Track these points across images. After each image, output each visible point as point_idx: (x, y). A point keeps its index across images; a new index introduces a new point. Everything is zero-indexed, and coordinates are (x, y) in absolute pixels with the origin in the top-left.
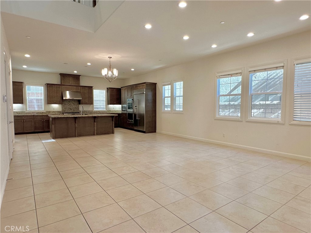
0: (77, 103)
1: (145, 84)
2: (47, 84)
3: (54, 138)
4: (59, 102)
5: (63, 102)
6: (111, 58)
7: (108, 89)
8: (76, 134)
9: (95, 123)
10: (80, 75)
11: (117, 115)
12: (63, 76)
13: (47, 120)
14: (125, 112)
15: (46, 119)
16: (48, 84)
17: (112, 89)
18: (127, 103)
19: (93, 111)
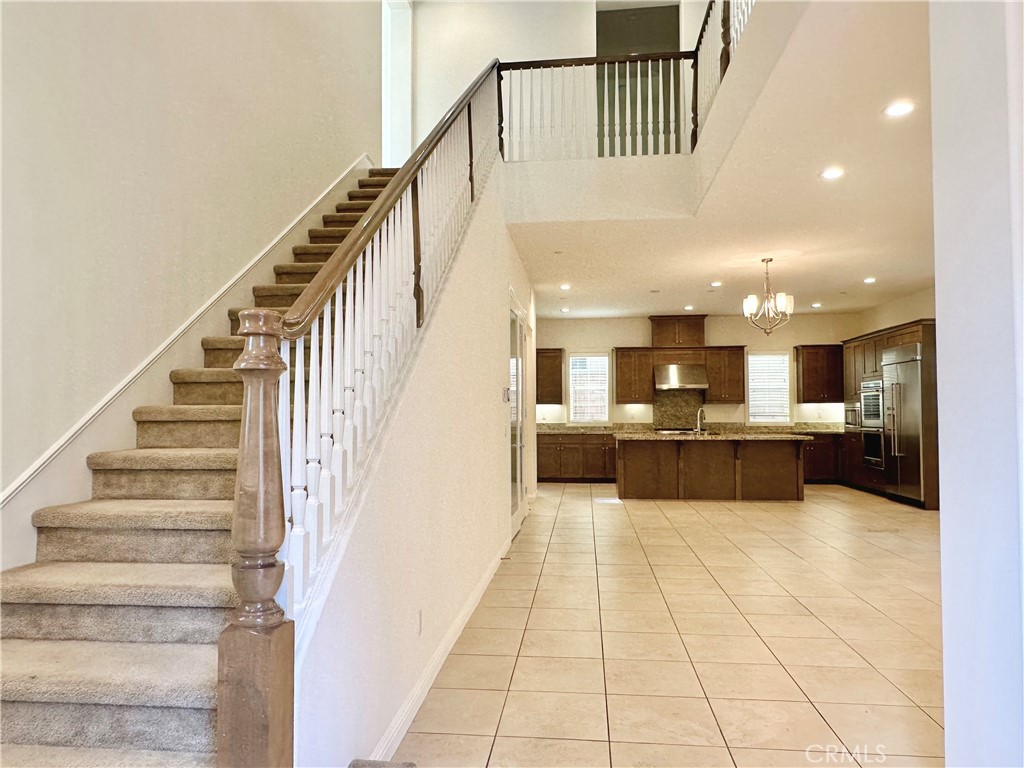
0: (696, 399)
1: (921, 326)
3: (623, 496)
4: (645, 399)
5: (658, 399)
6: (771, 260)
7: (799, 351)
8: (681, 489)
9: (738, 462)
10: (706, 315)
11: (812, 438)
12: (659, 323)
14: (858, 429)
16: (618, 350)
17: (811, 351)
18: (862, 395)
19: (746, 425)
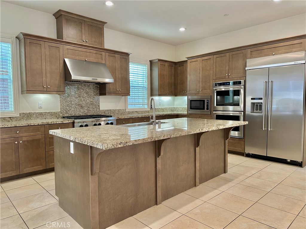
0: (91, 91)
2: (25, 35)
4: (56, 89)
9: (198, 149)
13: (27, 141)
15: (24, 139)
19: (126, 111)
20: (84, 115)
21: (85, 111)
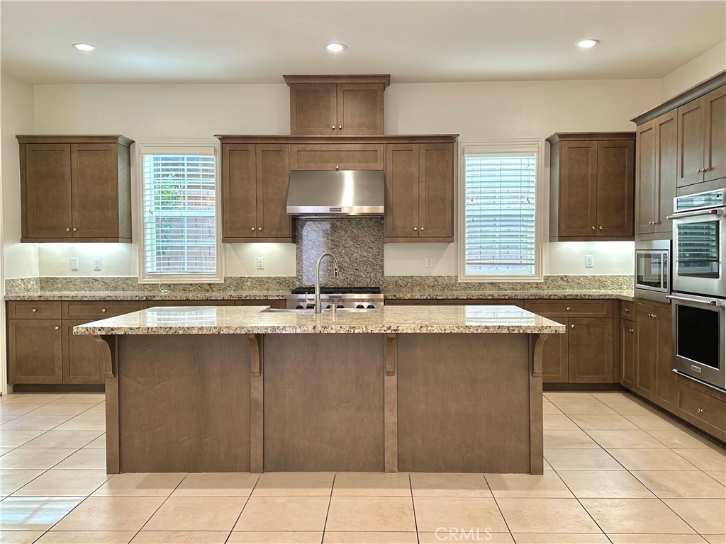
0: (365, 233)
4: (274, 233)
9: (391, 379)
14: (661, 293)
16: (225, 139)
17: (576, 144)
18: (675, 223)
19: (459, 281)
20: (346, 286)
21: (348, 277)
